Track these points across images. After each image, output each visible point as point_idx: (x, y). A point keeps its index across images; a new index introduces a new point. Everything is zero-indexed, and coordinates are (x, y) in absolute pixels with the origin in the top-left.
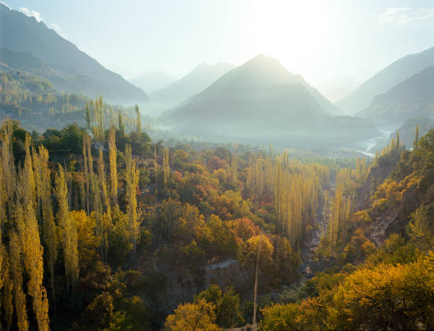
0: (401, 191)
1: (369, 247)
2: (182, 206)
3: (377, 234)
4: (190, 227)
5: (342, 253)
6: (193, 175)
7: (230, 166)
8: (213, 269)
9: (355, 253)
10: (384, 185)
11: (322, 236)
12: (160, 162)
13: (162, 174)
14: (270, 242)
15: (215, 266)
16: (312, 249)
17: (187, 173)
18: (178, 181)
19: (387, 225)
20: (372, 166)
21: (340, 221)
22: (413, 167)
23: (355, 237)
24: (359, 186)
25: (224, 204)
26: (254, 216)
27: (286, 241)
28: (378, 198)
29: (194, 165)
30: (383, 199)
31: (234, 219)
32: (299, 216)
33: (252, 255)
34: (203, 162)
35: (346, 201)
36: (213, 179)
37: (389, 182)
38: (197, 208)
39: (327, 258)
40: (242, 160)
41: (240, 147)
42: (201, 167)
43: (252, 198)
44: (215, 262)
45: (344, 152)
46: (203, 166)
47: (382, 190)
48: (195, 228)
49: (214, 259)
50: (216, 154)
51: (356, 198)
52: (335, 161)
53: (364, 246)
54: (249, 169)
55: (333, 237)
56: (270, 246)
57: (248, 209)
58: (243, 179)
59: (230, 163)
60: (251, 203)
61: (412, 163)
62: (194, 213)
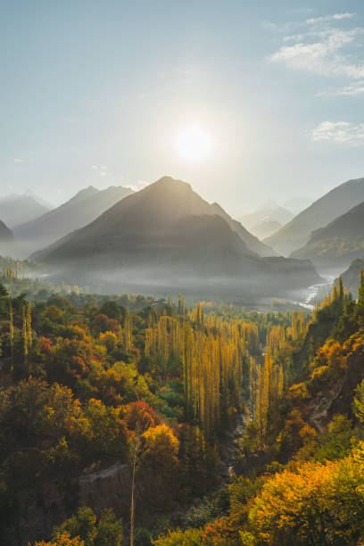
0: (345, 355)
1: (308, 435)
2: (48, 387)
3: (318, 416)
4: (60, 417)
5: (274, 445)
6: (68, 342)
7: (123, 327)
8: (91, 481)
9: (291, 444)
10: (325, 348)
11: (247, 421)
12: (19, 325)
13: (21, 342)
14: (174, 435)
15: (94, 477)
16: (235, 441)
17: (60, 338)
18: (45, 351)
19: (330, 403)
20: (311, 322)
21: (271, 398)
22: (359, 323)
23: (289, 422)
24: (295, 349)
25: (111, 382)
26: (153, 397)
27: (198, 431)
28: (318, 366)
29: (71, 327)
30: (324, 367)
31: (125, 402)
32: (216, 395)
33: (149, 456)
34: (85, 322)
35: (278, 371)
36: (97, 347)
37: (331, 344)
38: (70, 391)
39: (255, 453)
40: (140, 319)
41: (140, 299)
42: (80, 330)
43: (153, 371)
44: (96, 470)
45: (277, 305)
46: (83, 328)
47: (322, 355)
48: (66, 420)
49: (93, 466)
50: (103, 311)
51: (291, 367)
52: (265, 316)
53: (301, 433)
54: (149, 330)
55: (261, 422)
56: (174, 440)
57: (146, 388)
58: (140, 345)
59: (122, 323)
60: (150, 379)
61: (357, 317)
62: (65, 398)
